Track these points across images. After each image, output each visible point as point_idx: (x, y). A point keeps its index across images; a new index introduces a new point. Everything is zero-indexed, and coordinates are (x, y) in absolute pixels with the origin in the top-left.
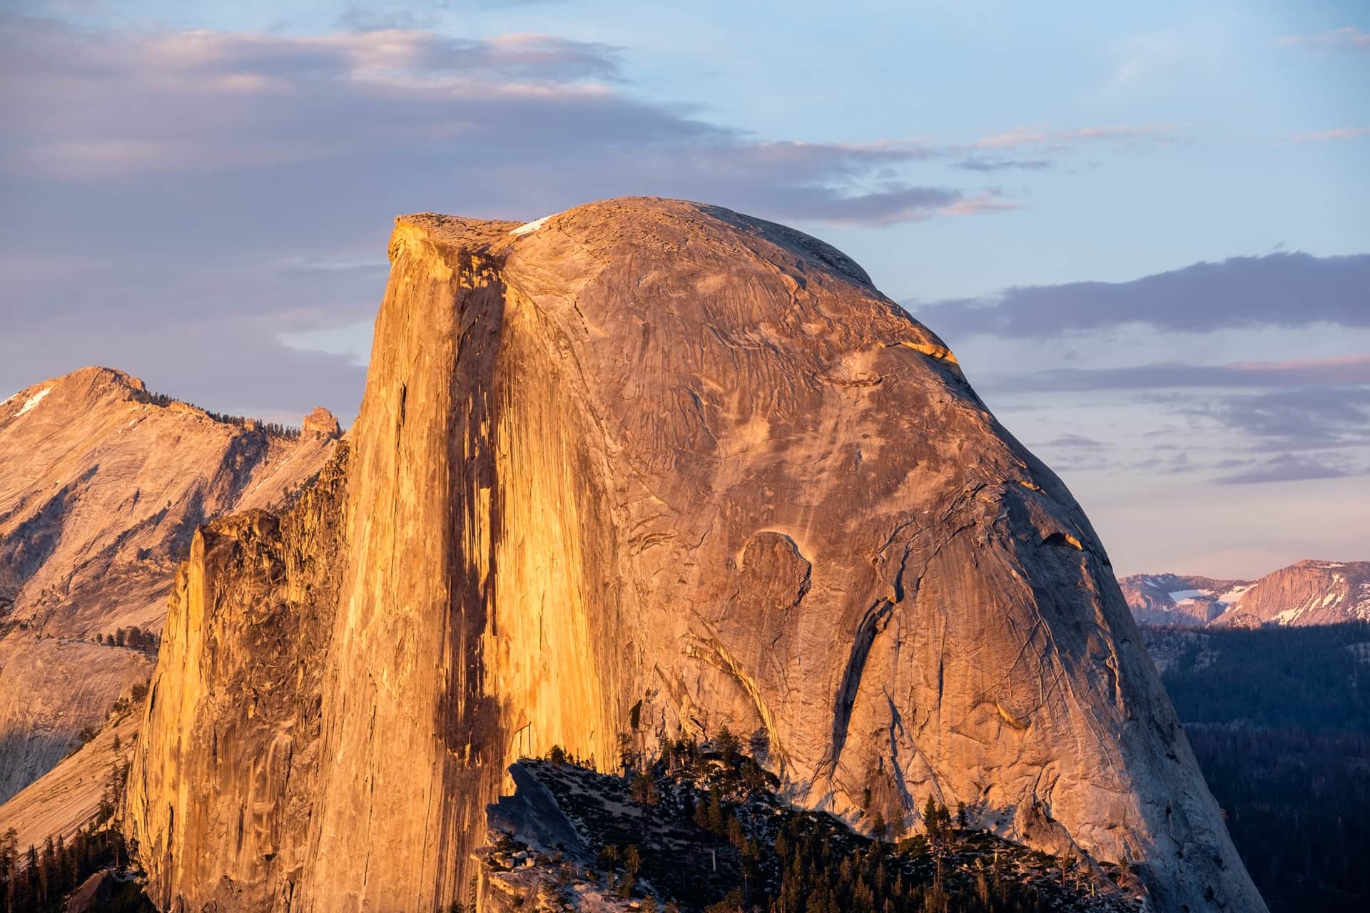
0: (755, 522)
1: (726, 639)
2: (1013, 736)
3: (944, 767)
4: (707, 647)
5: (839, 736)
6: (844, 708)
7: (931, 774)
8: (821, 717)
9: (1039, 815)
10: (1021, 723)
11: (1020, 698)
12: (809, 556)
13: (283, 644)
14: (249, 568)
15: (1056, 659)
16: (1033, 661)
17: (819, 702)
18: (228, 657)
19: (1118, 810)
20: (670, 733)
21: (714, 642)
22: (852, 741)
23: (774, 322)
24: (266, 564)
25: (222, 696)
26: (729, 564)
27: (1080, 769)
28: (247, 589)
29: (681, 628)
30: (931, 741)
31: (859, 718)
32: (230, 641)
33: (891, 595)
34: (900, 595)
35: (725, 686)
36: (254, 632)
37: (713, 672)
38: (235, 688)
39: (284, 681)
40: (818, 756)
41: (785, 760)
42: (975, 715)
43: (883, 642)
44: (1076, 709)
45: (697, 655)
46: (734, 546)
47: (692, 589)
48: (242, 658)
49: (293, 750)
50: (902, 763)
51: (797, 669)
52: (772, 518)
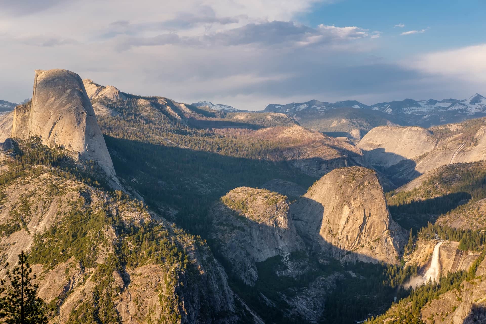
0: (47, 110)
1: (40, 124)
2: (69, 136)
3: (60, 140)
4: (38, 125)
5: (49, 136)
6: (50, 133)
7: (59, 140)
8: (48, 134)
9: (70, 146)
10: (70, 135)
11: (71, 132)
12: (52, 114)
13: (25, 120)
14: (22, 111)
15: (76, 127)
16: (73, 128)
17: (48, 132)
18: (19, 122)
19: (80, 146)
20: (33, 135)
21: (39, 124)
22: (51, 137)
23: (62, 85)
24: (24, 111)
25: (18, 127)
26: (43, 115)
27: (76, 140)
28: (21, 114)
29: (36, 122)
30: (59, 137)
31: (52, 134)
32: (19, 120)
33: (59, 119)
34: (60, 119)
35: (39, 130)
36: (22, 119)
37: (39, 128)
38: (19, 126)
39: (24, 125)
40: (46, 138)
41: (43, 138)
42: (65, 134)
43: (57, 125)
44: (77, 133)
45: (37, 126)
46: (44, 113)
47: (38, 118)
48: (20, 122)
49: (24, 133)
50: (56, 139)
51: (46, 128)
52: (49, 110)
